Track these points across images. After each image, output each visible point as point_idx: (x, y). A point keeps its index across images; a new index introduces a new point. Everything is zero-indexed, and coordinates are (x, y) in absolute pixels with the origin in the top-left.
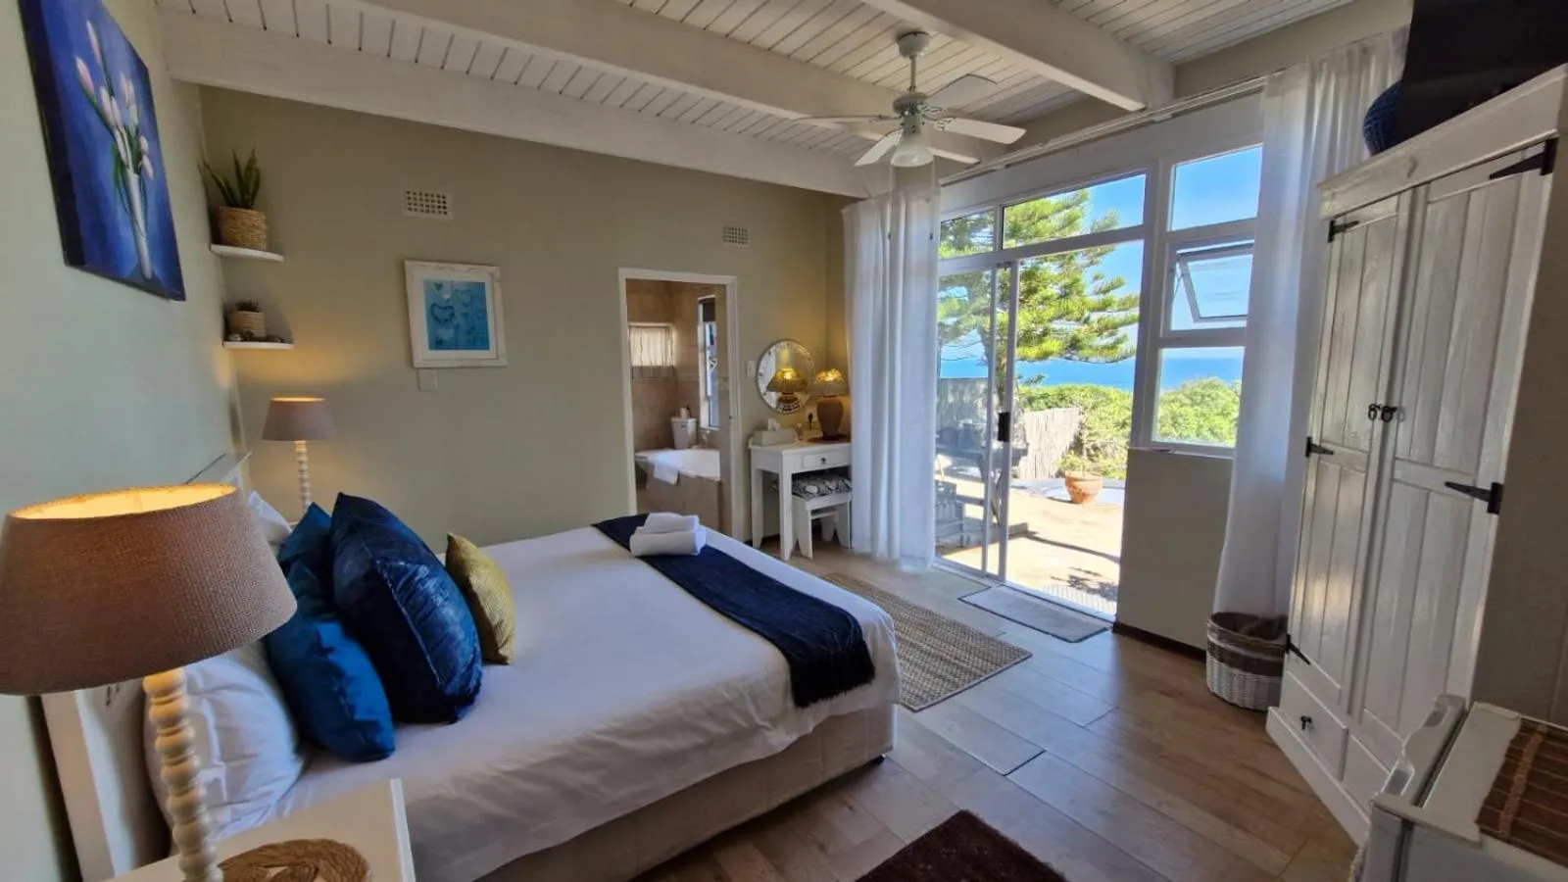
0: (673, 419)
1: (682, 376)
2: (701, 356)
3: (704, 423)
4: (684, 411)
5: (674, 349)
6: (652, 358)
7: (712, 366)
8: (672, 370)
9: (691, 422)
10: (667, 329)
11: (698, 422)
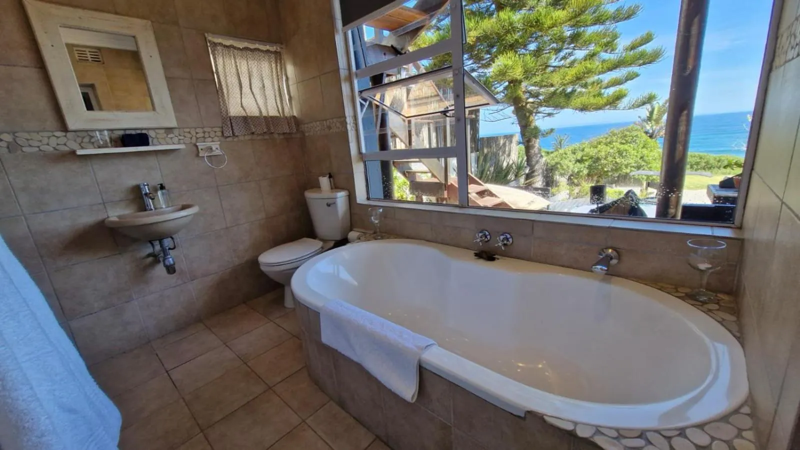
0: (309, 195)
1: (314, 129)
2: (345, 88)
3: (361, 196)
4: (324, 181)
5: (293, 88)
6: (261, 102)
7: (362, 105)
8: (296, 122)
9: (341, 196)
10: (278, 56)
11: (351, 197)
